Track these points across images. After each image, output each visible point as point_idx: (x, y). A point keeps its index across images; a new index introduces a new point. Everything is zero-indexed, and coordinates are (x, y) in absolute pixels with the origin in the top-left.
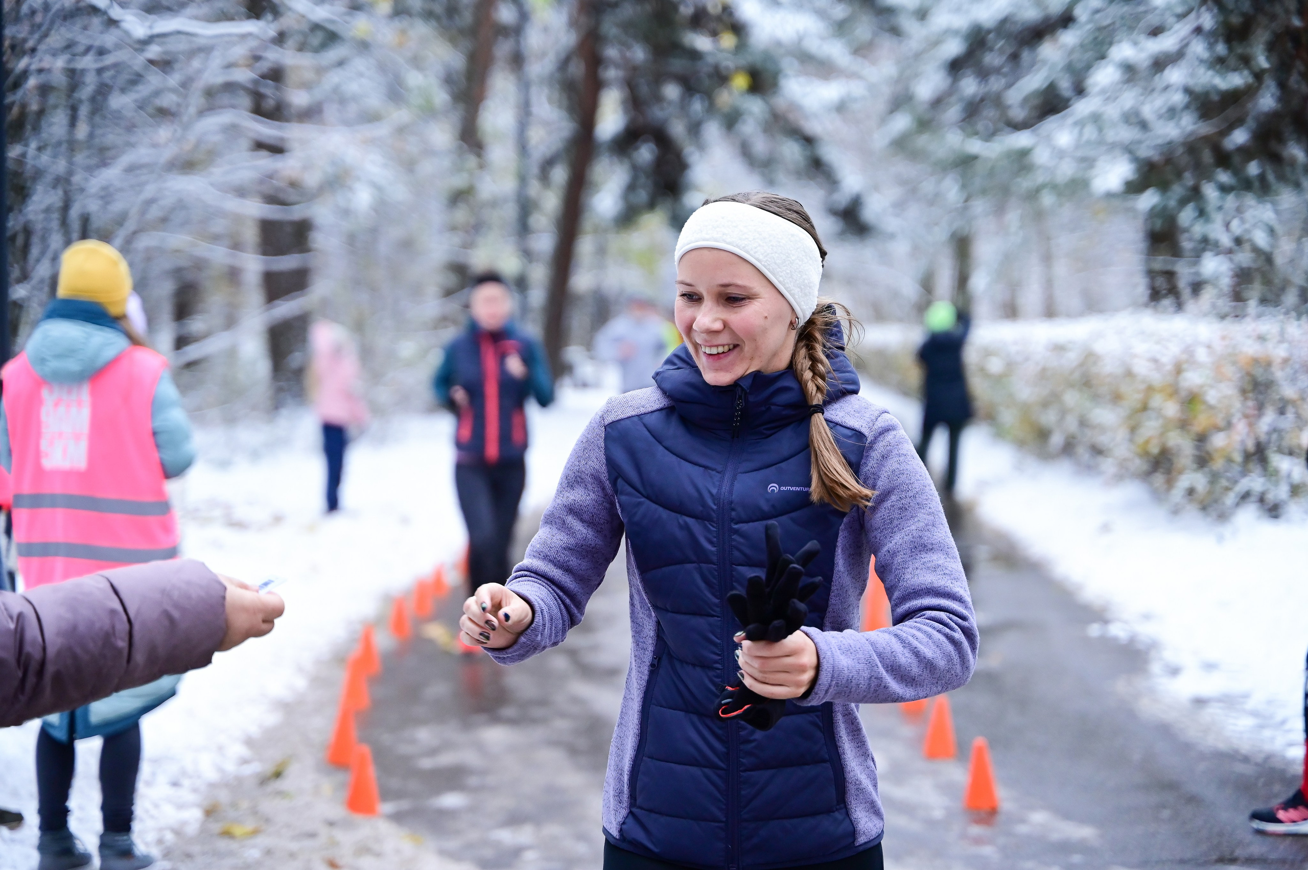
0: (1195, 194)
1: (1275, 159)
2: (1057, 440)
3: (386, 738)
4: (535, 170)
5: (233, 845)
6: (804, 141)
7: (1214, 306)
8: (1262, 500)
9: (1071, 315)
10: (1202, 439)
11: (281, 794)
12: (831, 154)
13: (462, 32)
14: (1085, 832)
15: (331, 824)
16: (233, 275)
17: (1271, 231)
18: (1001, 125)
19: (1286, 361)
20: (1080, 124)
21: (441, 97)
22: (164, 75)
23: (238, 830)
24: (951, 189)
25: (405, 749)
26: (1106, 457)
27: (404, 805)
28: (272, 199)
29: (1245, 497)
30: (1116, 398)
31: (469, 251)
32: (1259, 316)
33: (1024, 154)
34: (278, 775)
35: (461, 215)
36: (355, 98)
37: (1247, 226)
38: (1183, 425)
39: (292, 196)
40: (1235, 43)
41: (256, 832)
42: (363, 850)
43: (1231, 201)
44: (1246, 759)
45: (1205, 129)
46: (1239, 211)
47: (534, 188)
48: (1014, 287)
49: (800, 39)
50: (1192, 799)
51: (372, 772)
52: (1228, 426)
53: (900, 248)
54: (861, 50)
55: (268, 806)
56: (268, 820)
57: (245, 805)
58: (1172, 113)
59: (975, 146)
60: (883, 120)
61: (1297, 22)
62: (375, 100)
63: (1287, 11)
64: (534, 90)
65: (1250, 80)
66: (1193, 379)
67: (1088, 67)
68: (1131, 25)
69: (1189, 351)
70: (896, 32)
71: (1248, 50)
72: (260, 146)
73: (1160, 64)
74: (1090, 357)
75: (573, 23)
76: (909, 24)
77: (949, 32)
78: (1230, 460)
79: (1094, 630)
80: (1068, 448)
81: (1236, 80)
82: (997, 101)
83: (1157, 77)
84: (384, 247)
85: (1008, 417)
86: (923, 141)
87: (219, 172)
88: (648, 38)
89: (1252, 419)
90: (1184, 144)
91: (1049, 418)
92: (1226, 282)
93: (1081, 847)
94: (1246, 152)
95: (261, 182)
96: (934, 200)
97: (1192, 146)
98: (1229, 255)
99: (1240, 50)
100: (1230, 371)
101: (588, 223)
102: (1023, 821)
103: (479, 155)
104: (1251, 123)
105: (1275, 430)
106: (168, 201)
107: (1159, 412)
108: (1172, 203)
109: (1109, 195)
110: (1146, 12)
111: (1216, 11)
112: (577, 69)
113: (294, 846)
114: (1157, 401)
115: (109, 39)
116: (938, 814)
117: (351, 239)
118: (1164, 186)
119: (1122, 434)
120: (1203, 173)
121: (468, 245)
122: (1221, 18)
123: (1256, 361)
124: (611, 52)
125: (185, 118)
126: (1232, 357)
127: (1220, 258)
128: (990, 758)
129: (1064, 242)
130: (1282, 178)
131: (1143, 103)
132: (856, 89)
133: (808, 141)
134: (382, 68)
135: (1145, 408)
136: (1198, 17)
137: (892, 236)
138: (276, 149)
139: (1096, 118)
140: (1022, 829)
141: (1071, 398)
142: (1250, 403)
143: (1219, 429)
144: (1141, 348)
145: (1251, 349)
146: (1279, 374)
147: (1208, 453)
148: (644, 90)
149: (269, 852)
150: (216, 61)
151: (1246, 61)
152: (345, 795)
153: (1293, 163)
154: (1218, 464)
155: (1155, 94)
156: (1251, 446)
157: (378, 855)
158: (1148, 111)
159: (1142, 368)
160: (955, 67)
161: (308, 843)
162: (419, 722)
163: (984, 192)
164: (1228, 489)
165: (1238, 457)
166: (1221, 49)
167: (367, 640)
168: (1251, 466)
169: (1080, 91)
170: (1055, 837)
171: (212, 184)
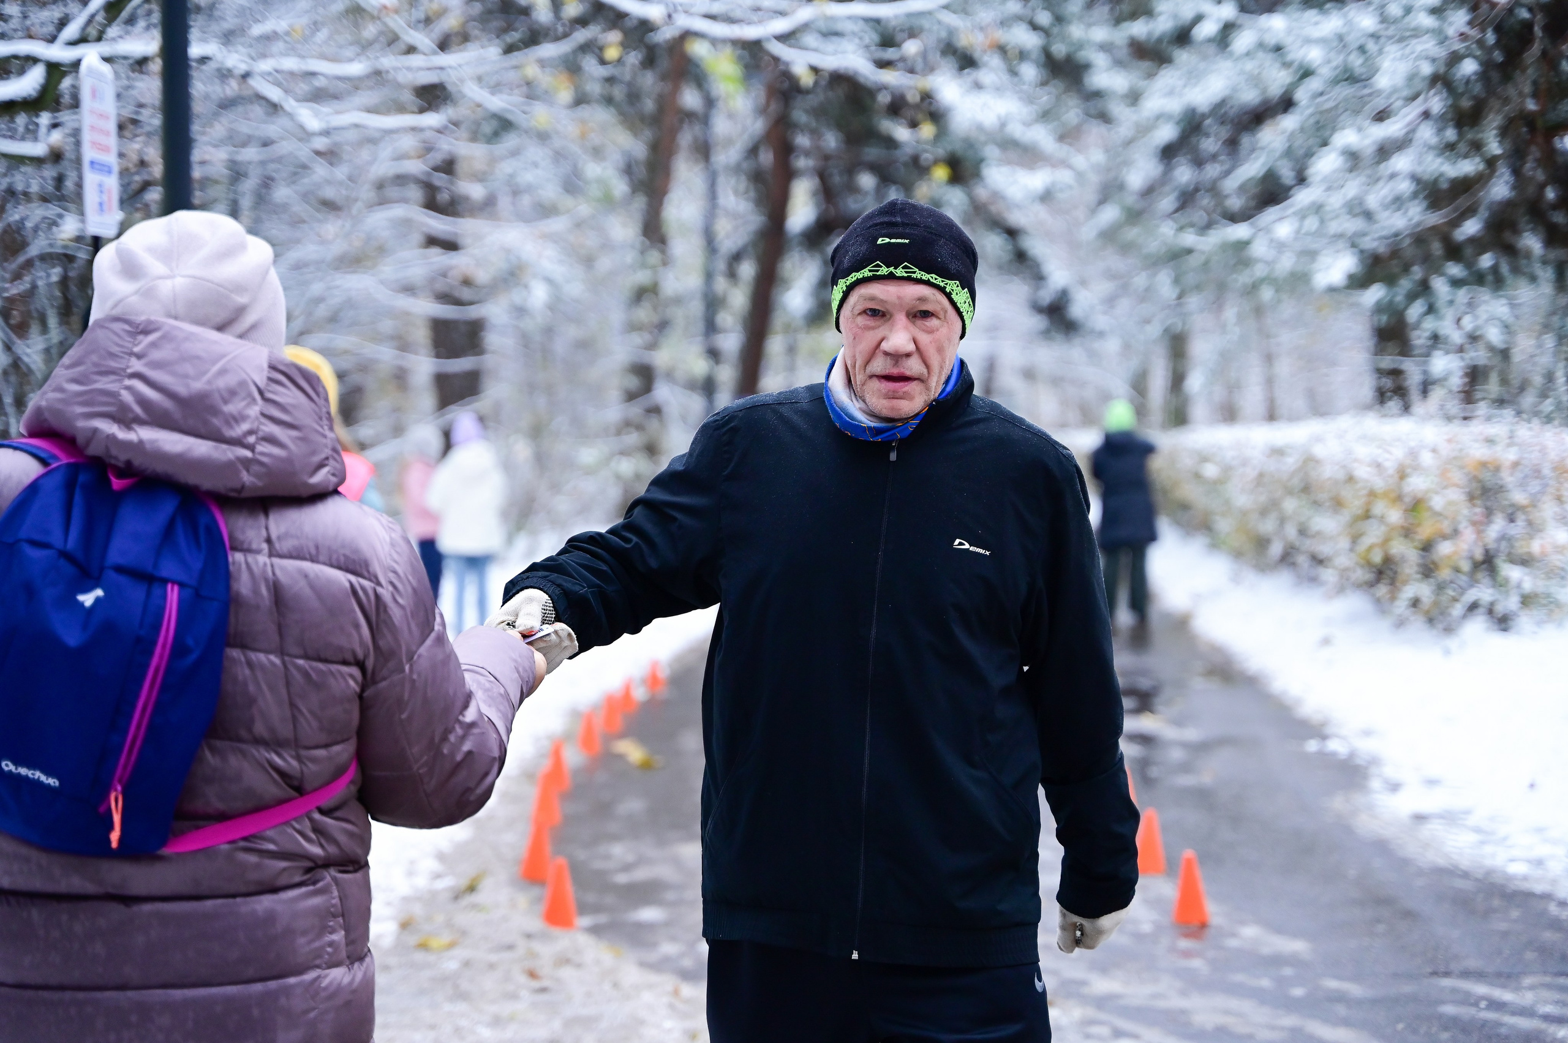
0: (1424, 289)
1: (1510, 251)
2: (1276, 549)
3: (581, 855)
4: (721, 265)
5: (431, 958)
6: (1005, 235)
7: (1442, 407)
8: (1490, 612)
9: (1294, 418)
10: (1427, 547)
11: (475, 907)
12: (1036, 246)
13: (642, 118)
14: (1297, 946)
15: (529, 936)
16: (401, 378)
17: (1507, 328)
18: (1216, 217)
19: (1516, 465)
20: (1302, 215)
21: (620, 187)
22: (332, 168)
23: (435, 943)
24: (1164, 284)
25: (598, 865)
26: (1326, 567)
27: (602, 919)
28: (446, 298)
29: (1473, 607)
30: (1338, 504)
31: (653, 353)
32: (1489, 419)
33: (1242, 245)
34: (472, 889)
35: (644, 313)
36: (529, 189)
37: (1480, 322)
38: (1407, 532)
39: (465, 294)
40: (1466, 129)
41: (452, 945)
42: (564, 961)
43: (1462, 295)
44: (1465, 875)
45: (1435, 219)
46: (1471, 305)
47: (721, 284)
48: (1234, 387)
49: (1003, 125)
50: (1409, 915)
51: (570, 888)
52: (1455, 533)
53: (1111, 346)
54: (1068, 136)
55: (464, 918)
56: (464, 933)
57: (440, 918)
58: (1398, 202)
59: (1189, 239)
60: (1094, 211)
61: (1531, 106)
62: (550, 192)
63: (1521, 94)
64: (721, 180)
65: (1481, 167)
66: (1417, 484)
67: (1309, 154)
68: (1355, 108)
69: (1413, 454)
70: (1104, 118)
71: (1480, 136)
72: (432, 241)
73: (1385, 151)
74: (1310, 461)
75: (762, 111)
76: (1117, 109)
77: (1160, 117)
78: (1457, 570)
79: (1312, 746)
80: (1287, 559)
81: (1468, 167)
82: (1213, 189)
83: (1382, 166)
84: (560, 347)
85: (1224, 525)
86: (1132, 233)
87: (388, 269)
88: (840, 125)
89: (1479, 526)
90: (1410, 235)
91: (1268, 526)
92: (1457, 381)
93: (1293, 960)
94: (1479, 244)
95: (432, 280)
96: (1147, 294)
97: (1420, 238)
98: (1460, 354)
99: (1470, 136)
100: (1457, 476)
101: (778, 321)
102: (1234, 935)
103: (663, 252)
104: (1483, 213)
105: (1503, 537)
106: (335, 300)
107: (1382, 519)
108: (1399, 299)
109: (1332, 290)
110: (1370, 95)
111: (1445, 95)
112: (767, 158)
113: (493, 958)
114: (1379, 508)
115: (273, 129)
116: (1146, 928)
117: (525, 340)
118: (1390, 281)
119: (1344, 543)
120: (1433, 266)
121: (652, 346)
122: (1450, 102)
123: (1484, 465)
124: (802, 140)
125: (354, 211)
126: (1457, 460)
127: (1451, 356)
128: (1199, 873)
129: (1286, 339)
130: (1516, 270)
131: (1366, 193)
132: (1064, 176)
133: (1012, 233)
134: (559, 156)
135: (1367, 515)
136: (1426, 100)
137: (1101, 334)
138: (450, 245)
139: (1317, 208)
140: (1233, 943)
141: (1290, 505)
142: (1478, 510)
143: (1445, 537)
144: (1363, 451)
145: (1479, 452)
146: (1508, 478)
147: (1434, 563)
148: (837, 179)
149: (467, 964)
150: (386, 151)
151: (1477, 146)
152: (542, 908)
153: (1528, 255)
154: (1445, 574)
155: (1381, 184)
156: (1479, 555)
157: (579, 966)
158: (1373, 201)
159: (1363, 472)
160: (1168, 153)
161: (507, 955)
162: (615, 838)
163: (1198, 288)
164: (1455, 600)
165: (1466, 566)
166: (1451, 134)
167: (556, 754)
168: (1480, 575)
169: (1301, 180)
170: (1266, 951)
171: (382, 282)
